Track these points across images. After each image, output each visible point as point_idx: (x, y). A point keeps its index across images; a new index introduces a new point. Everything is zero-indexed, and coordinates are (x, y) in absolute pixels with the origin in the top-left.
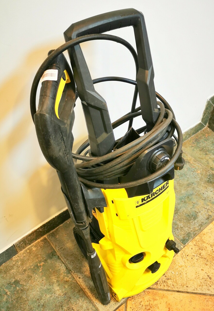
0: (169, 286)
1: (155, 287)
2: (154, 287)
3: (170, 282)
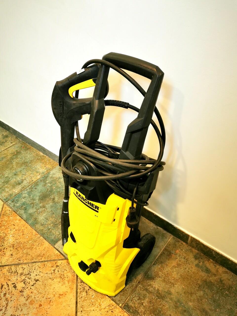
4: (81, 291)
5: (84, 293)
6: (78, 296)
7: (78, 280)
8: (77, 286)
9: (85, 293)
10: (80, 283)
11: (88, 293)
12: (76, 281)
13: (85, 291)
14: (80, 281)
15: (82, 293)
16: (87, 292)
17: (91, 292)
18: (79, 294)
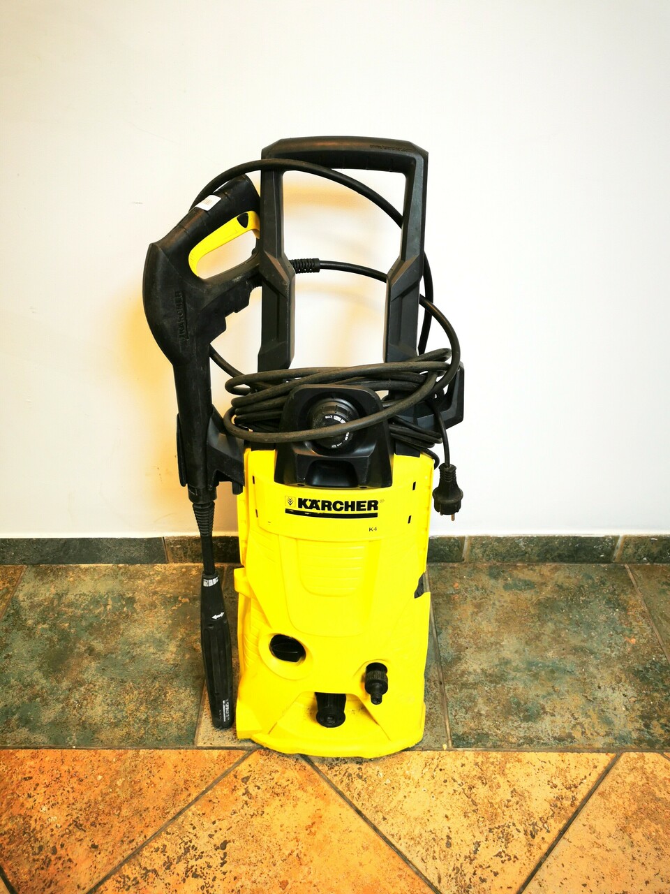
0: (351, 790)
1: (324, 768)
2: (320, 768)
3: (358, 784)
4: (348, 785)
5: (355, 782)
6: (350, 798)
7: (320, 771)
8: (329, 782)
9: (360, 780)
10: (329, 772)
11: (365, 776)
12: (316, 774)
13: (355, 776)
14: (327, 768)
15: (352, 786)
16: (360, 777)
17: (368, 768)
18: (347, 794)
